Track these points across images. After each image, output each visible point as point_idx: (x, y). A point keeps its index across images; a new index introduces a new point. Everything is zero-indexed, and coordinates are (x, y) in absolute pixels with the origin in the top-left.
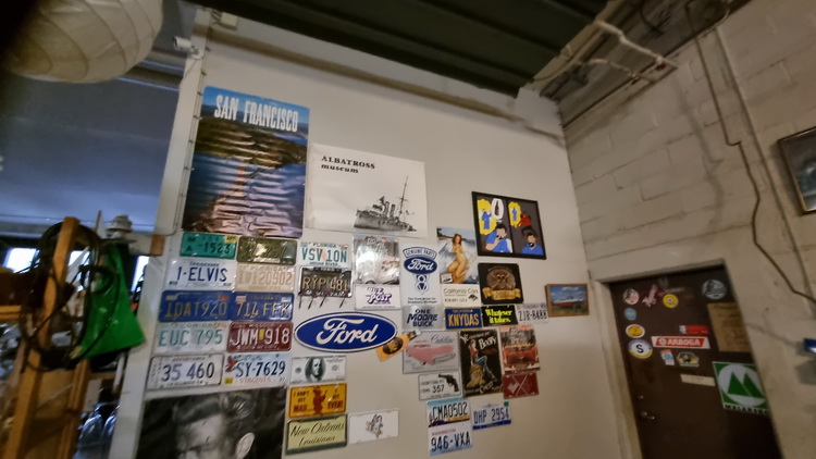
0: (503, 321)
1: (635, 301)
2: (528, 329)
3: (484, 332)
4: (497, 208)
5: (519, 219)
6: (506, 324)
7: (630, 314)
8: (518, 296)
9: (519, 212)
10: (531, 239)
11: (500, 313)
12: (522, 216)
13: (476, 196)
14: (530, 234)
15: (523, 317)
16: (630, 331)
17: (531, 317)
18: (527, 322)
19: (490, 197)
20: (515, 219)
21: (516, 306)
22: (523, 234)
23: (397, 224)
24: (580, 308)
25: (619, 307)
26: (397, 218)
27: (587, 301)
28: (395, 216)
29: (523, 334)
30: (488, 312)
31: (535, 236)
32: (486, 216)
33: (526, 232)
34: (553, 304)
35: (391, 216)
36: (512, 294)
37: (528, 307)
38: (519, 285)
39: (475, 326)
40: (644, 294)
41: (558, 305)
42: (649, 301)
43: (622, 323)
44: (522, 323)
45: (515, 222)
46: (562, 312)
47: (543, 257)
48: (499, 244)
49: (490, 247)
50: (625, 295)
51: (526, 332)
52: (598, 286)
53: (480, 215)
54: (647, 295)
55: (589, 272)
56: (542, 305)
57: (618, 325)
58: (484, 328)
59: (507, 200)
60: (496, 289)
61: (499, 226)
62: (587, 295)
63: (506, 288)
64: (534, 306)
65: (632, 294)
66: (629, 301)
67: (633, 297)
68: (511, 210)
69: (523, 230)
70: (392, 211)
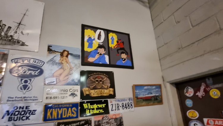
0: (98, 112)
1: (192, 94)
2: (118, 117)
3: (80, 121)
4: (99, 36)
5: (115, 43)
6: (100, 114)
7: (189, 103)
8: (112, 93)
9: (116, 39)
10: (124, 56)
11: (95, 106)
12: (117, 42)
13: (84, 27)
14: (123, 53)
15: (114, 108)
16: (189, 114)
17: (120, 108)
18: (117, 112)
19: (95, 29)
20: (113, 43)
21: (109, 100)
22: (118, 53)
23: (10, 40)
24: (157, 100)
25: (182, 98)
26: (11, 36)
27: (161, 96)
28: (9, 34)
29: (113, 121)
30: (85, 106)
31: (127, 54)
32: (90, 40)
33: (120, 51)
34: (137, 98)
35: (6, 34)
36: (107, 92)
37: (119, 101)
38: (113, 86)
39: (72, 118)
40: (197, 90)
41: (141, 98)
42: (200, 94)
43: (184, 109)
44: (113, 113)
45: (113, 45)
46: (144, 103)
47: (132, 67)
48: (99, 58)
49: (91, 60)
50: (185, 91)
51: (116, 119)
52: (168, 85)
53: (86, 39)
54: (199, 90)
55: (163, 77)
56: (129, 99)
57: (181, 111)
58: (80, 118)
59: (107, 32)
60: (94, 88)
61: (100, 47)
62: (161, 91)
63: (102, 88)
64: (124, 100)
65: (189, 90)
66: (187, 95)
67: (190, 92)
68: (110, 37)
69: (118, 50)
70: (7, 31)
